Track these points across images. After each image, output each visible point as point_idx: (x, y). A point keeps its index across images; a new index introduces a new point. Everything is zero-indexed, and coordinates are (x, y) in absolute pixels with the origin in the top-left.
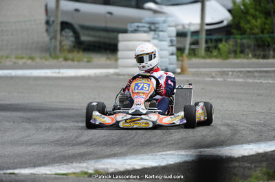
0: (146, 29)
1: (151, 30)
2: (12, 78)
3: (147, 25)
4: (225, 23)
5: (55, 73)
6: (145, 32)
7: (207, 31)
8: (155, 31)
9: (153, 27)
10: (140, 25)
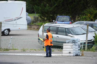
0: (71, 42)
1: (73, 42)
2: (30, 56)
3: (72, 41)
4: (92, 40)
5: (43, 55)
6: (71, 43)
7: (88, 42)
8: (74, 43)
9: (74, 42)
10: (70, 41)
